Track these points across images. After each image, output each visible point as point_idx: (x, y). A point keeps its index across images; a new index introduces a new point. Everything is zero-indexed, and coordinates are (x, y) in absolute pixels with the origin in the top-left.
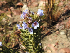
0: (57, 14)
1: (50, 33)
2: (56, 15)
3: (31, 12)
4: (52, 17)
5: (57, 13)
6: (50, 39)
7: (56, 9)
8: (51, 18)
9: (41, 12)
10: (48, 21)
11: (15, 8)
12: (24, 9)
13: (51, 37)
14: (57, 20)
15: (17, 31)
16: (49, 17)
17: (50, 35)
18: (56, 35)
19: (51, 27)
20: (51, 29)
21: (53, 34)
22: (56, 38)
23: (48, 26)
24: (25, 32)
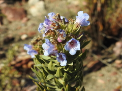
0: (117, 18)
1: (99, 66)
2: (114, 19)
3: (62, 18)
4: (104, 25)
5: (116, 15)
6: (100, 81)
7: (113, 6)
8: (101, 28)
9: (83, 18)
10: (95, 35)
11: (8, 3)
12: (33, 5)
13: (103, 75)
14: (116, 34)
15: (15, 60)
16: (96, 26)
17: (99, 69)
18: (114, 70)
19: (103, 52)
20: (102, 54)
21: (106, 68)
22: (114, 78)
23: (95, 49)
24: (48, 62)
